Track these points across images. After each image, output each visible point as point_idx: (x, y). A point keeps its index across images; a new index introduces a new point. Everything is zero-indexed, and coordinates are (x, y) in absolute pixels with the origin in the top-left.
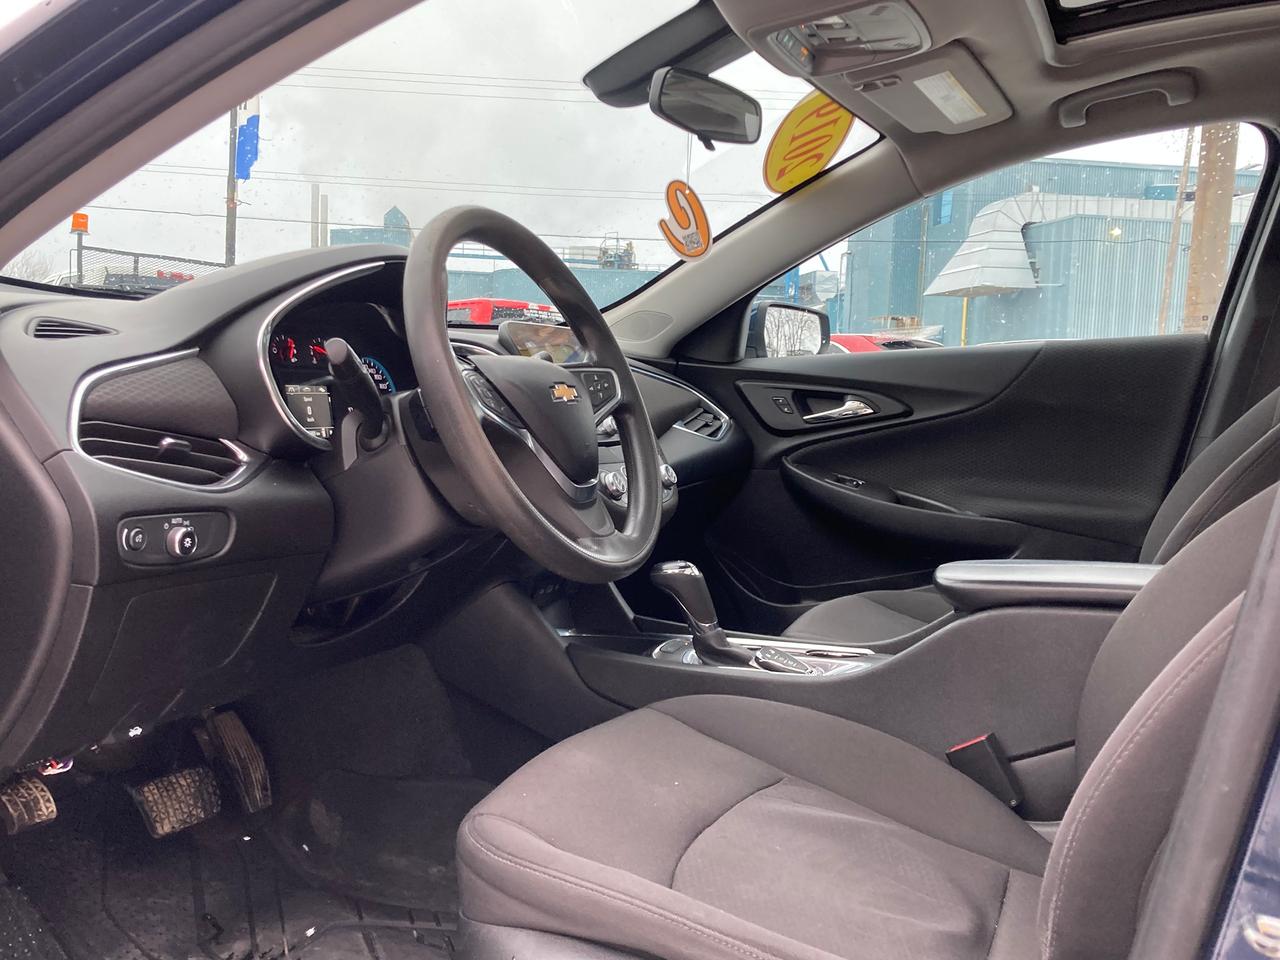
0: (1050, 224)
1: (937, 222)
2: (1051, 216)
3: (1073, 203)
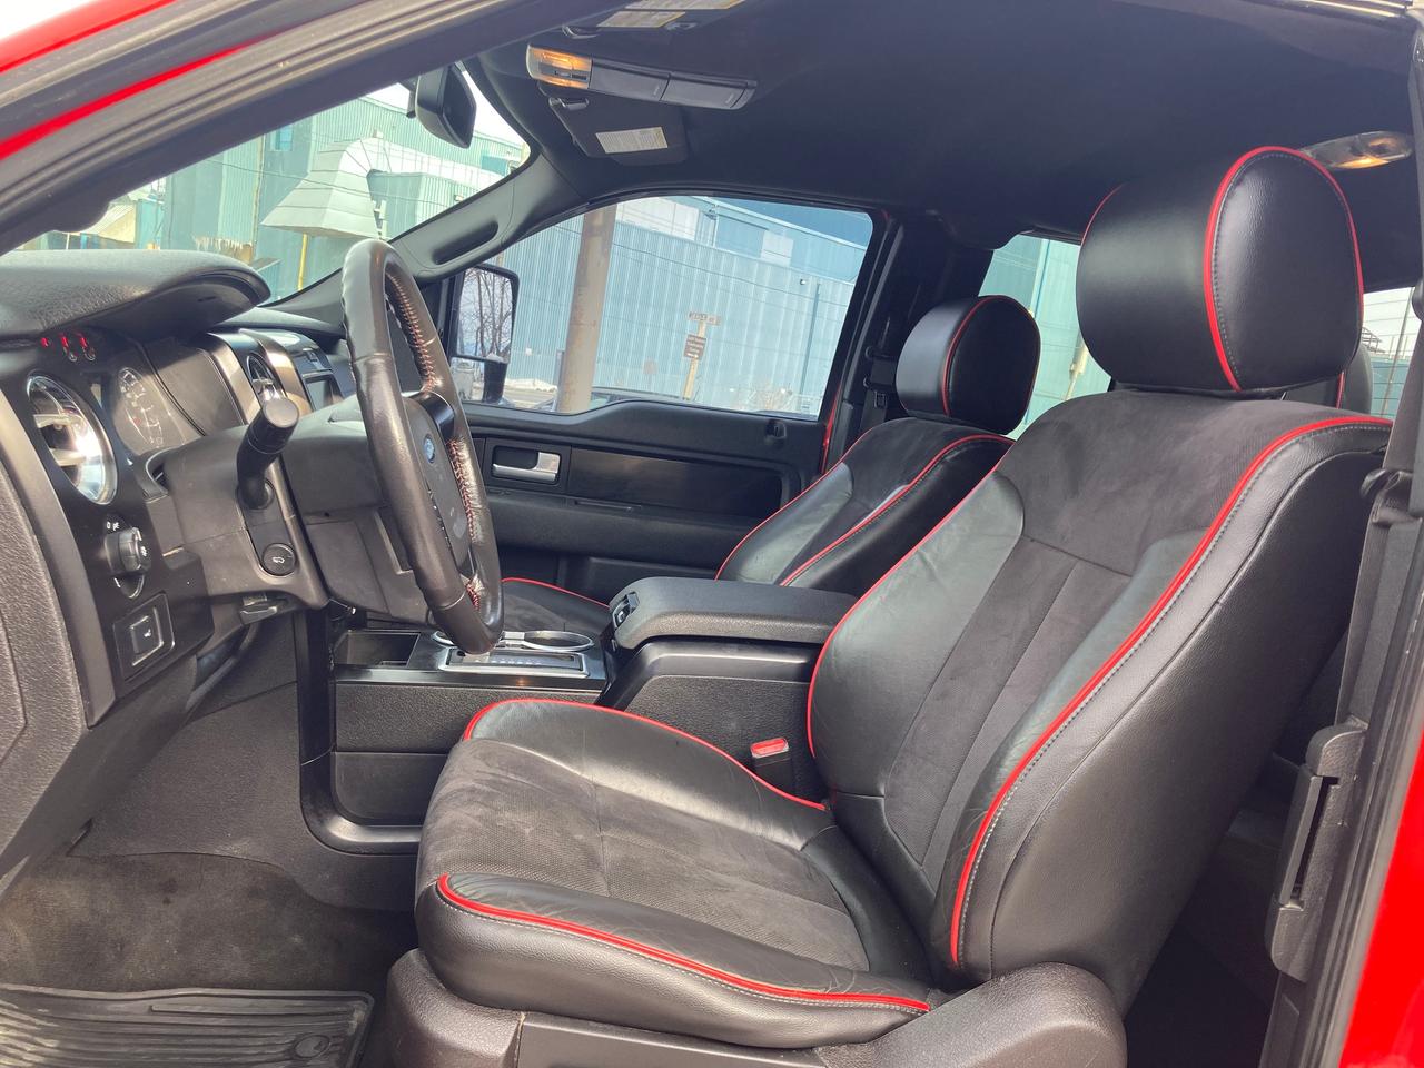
0: (396, 176)
2: (396, 170)
3: (419, 158)
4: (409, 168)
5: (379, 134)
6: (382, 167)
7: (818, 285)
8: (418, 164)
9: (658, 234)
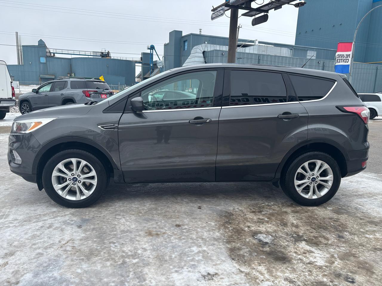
0: (209, 52)
1: (184, 50)
2: (209, 50)
3: (214, 46)
4: (212, 49)
5: (206, 43)
6: (206, 50)
7: (324, 63)
8: (214, 48)
9: (275, 56)
